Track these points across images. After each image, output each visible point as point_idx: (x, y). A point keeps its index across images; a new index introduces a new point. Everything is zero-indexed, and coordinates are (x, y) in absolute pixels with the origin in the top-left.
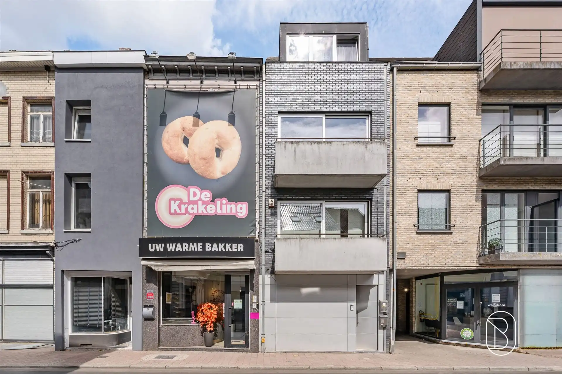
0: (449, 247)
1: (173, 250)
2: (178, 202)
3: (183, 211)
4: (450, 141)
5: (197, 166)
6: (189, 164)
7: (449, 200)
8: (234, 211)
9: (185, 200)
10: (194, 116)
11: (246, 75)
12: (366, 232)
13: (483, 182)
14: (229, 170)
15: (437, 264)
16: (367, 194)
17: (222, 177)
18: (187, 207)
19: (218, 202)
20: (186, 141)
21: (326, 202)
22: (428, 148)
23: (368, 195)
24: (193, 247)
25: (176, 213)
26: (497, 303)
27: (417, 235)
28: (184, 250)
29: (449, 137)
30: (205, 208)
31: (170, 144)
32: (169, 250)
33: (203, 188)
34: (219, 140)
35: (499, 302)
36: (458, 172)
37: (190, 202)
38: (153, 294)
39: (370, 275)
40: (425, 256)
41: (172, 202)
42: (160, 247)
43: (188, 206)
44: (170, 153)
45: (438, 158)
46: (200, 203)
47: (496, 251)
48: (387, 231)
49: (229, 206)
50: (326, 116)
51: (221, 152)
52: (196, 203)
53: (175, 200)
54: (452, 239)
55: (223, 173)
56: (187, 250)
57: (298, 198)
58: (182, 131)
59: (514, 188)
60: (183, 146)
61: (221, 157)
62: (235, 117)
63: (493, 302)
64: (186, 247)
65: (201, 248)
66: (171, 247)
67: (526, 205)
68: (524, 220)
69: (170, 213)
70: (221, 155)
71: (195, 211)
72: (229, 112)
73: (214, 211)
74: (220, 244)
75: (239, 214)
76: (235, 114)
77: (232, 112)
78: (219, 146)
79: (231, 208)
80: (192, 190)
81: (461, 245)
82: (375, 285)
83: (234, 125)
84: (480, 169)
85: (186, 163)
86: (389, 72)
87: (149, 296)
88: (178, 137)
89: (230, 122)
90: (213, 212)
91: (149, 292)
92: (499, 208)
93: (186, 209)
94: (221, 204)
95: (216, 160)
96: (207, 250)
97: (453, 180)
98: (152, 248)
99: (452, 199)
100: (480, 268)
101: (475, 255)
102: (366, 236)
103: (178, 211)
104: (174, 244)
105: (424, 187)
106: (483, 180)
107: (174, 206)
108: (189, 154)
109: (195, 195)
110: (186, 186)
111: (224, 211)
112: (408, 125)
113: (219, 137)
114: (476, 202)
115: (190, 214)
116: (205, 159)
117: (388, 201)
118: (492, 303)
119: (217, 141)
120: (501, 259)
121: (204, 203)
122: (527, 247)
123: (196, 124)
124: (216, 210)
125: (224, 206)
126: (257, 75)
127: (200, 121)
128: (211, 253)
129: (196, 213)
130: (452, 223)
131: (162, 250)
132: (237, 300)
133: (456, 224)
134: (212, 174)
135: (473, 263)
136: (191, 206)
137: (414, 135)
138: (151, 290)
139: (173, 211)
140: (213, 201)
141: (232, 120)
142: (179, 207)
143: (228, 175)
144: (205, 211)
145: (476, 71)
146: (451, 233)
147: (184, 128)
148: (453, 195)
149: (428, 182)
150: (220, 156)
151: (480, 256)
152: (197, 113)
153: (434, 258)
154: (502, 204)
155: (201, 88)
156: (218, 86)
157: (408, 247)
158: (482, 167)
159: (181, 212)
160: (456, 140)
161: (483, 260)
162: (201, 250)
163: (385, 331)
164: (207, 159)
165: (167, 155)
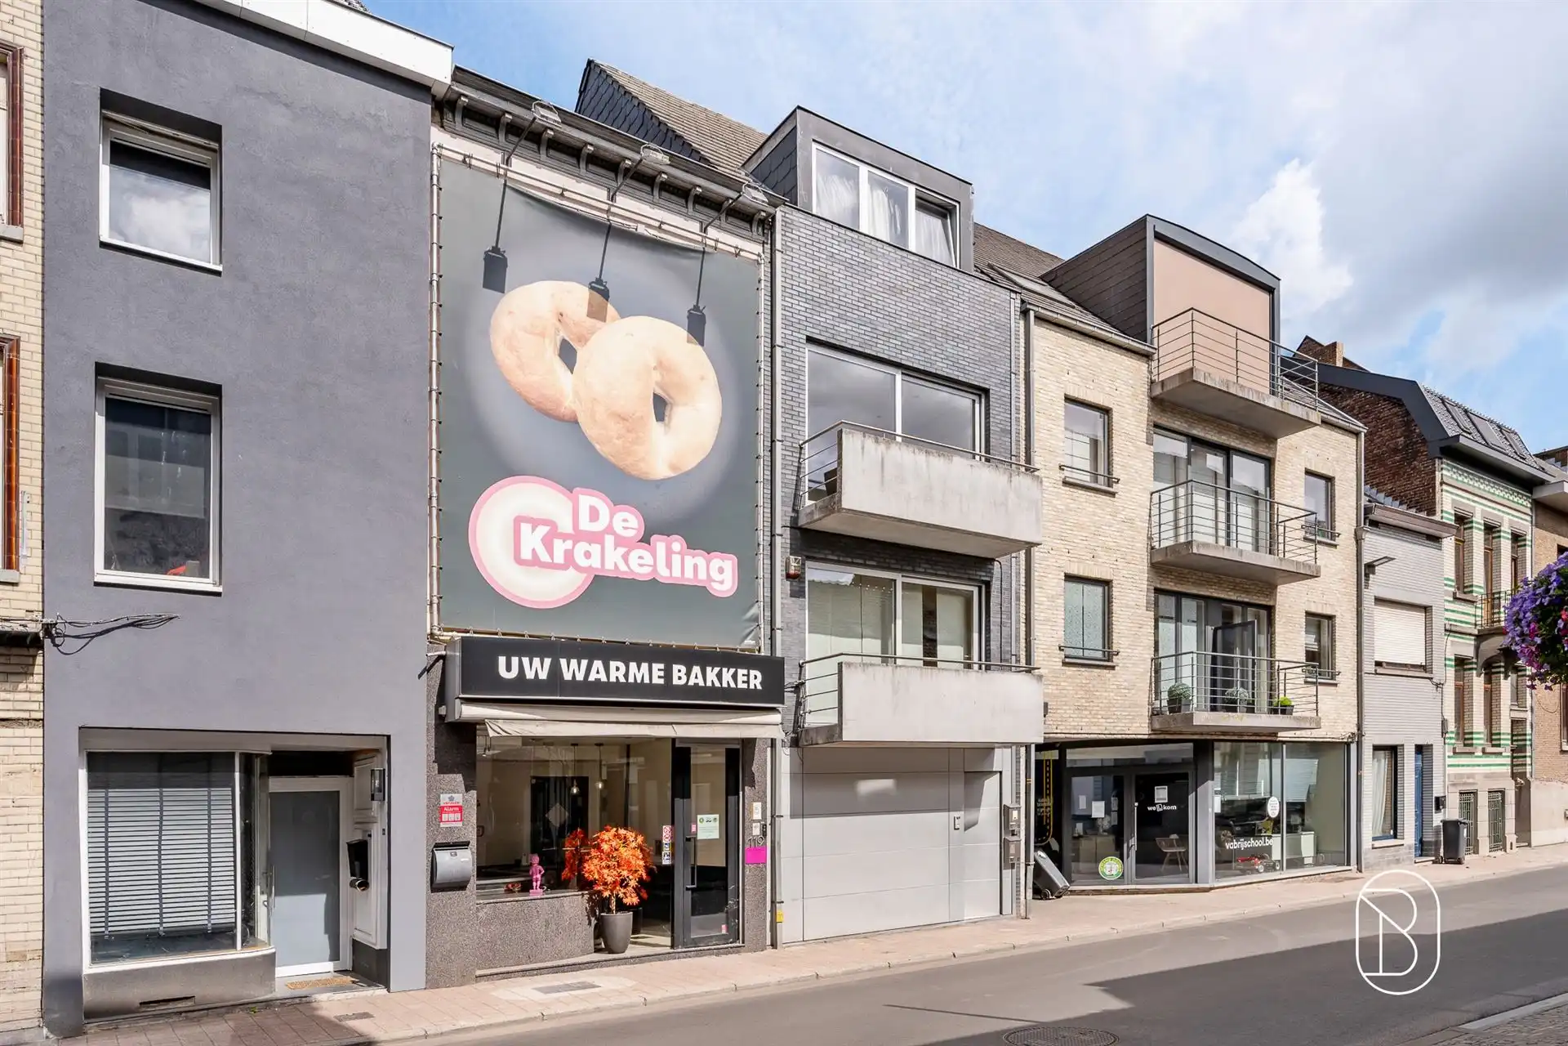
0: (1112, 694)
1: (580, 677)
2: (543, 530)
3: (559, 558)
4: (1109, 485)
5: (601, 433)
6: (576, 422)
7: (1108, 601)
8: (702, 575)
9: (566, 526)
10: (592, 288)
11: (730, 219)
12: (975, 658)
13: (1156, 572)
14: (691, 463)
15: (1095, 730)
16: (980, 571)
17: (669, 479)
18: (571, 547)
19: (660, 544)
20: (567, 354)
21: (903, 576)
22: (1080, 492)
23: (984, 574)
24: (639, 673)
25: (535, 561)
26: (1163, 804)
27: (1064, 668)
28: (613, 679)
29: (1109, 478)
30: (625, 558)
31: (517, 352)
32: (568, 676)
33: (618, 500)
34: (663, 376)
35: (1166, 801)
36: (1123, 549)
37: (578, 536)
38: (461, 808)
39: (987, 750)
40: (1077, 712)
41: (525, 528)
42: (537, 669)
43: (573, 547)
44: (519, 378)
45: (1095, 514)
46: (609, 540)
47: (1183, 707)
48: (1016, 655)
49: (690, 561)
50: (902, 373)
51: (668, 408)
52: (596, 538)
53: (535, 523)
54: (1115, 679)
55: (673, 467)
56: (622, 680)
57: (850, 560)
58: (558, 323)
59: (1194, 591)
60: (559, 366)
61: (669, 422)
62: (704, 323)
63: (1156, 802)
64: (617, 671)
65: (659, 677)
66: (573, 670)
67: (1206, 624)
68: (1205, 655)
69: (519, 560)
70: (670, 416)
71: (595, 562)
72: (691, 305)
73: (651, 569)
74: (709, 669)
75: (716, 586)
76: (703, 316)
77: (696, 308)
78: (664, 391)
79: (696, 567)
80: (587, 500)
81: (1127, 691)
82: (996, 772)
83: (702, 343)
84: (1152, 548)
85: (566, 418)
86: (1019, 313)
87: (448, 813)
88: (542, 335)
89: (691, 330)
90: (646, 570)
91: (447, 800)
92: (1174, 625)
93: (569, 555)
94: (669, 553)
95: (656, 427)
96: (676, 682)
97: (1115, 563)
98: (509, 669)
99: (1114, 600)
100: (1153, 737)
101: (1145, 712)
102: (976, 667)
103: (544, 557)
104: (584, 663)
105: (1075, 570)
106: (1155, 570)
107: (532, 540)
108: (576, 393)
109: (594, 515)
110: (569, 484)
111: (677, 573)
112: (1049, 437)
113: (661, 366)
114: (1147, 610)
115: (578, 568)
116: (624, 419)
117: (1018, 593)
118: (1155, 805)
119: (656, 376)
120: (1194, 724)
121: (620, 541)
122: (1209, 704)
123: (597, 313)
124: (655, 566)
125: (676, 559)
126: (758, 229)
127: (611, 310)
128: (687, 691)
129: (597, 569)
130: (1115, 649)
131: (543, 675)
132: (705, 817)
133: (1121, 650)
134: (642, 465)
135: (1140, 728)
136: (582, 547)
137: (1058, 459)
138: (453, 795)
139: (526, 554)
140: (645, 539)
141: (696, 326)
142: (548, 542)
143: (687, 473)
144: (623, 567)
145: (1146, 359)
146: (1113, 668)
147: (561, 315)
148: (1115, 592)
149: (1080, 561)
150: (666, 418)
151: (1153, 714)
152: (599, 281)
153: (1089, 716)
154: (1178, 618)
155: (608, 211)
156: (657, 224)
157: (1050, 691)
158: (1156, 545)
159: (552, 559)
160: (1119, 485)
161: (1161, 723)
162: (662, 681)
163: (1014, 870)
164: (630, 420)
165: (507, 382)
